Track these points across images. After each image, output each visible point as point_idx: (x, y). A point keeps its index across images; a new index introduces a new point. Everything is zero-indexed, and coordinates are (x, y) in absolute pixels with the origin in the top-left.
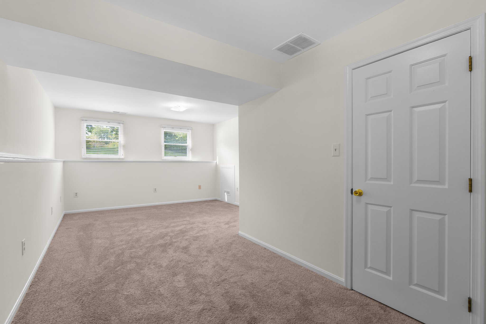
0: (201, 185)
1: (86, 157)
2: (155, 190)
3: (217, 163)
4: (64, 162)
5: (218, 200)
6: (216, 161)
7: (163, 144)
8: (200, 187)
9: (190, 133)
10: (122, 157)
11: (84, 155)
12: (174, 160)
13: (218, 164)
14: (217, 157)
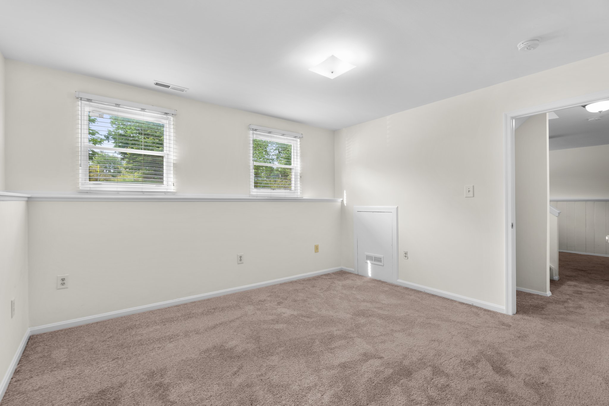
0: (318, 245)
1: (88, 189)
2: (241, 260)
3: (345, 202)
4: (29, 200)
5: (350, 272)
6: (342, 199)
7: (252, 164)
8: (317, 248)
9: (299, 143)
10: (172, 189)
11: (83, 185)
12: (272, 196)
13: (345, 205)
14: (345, 191)
